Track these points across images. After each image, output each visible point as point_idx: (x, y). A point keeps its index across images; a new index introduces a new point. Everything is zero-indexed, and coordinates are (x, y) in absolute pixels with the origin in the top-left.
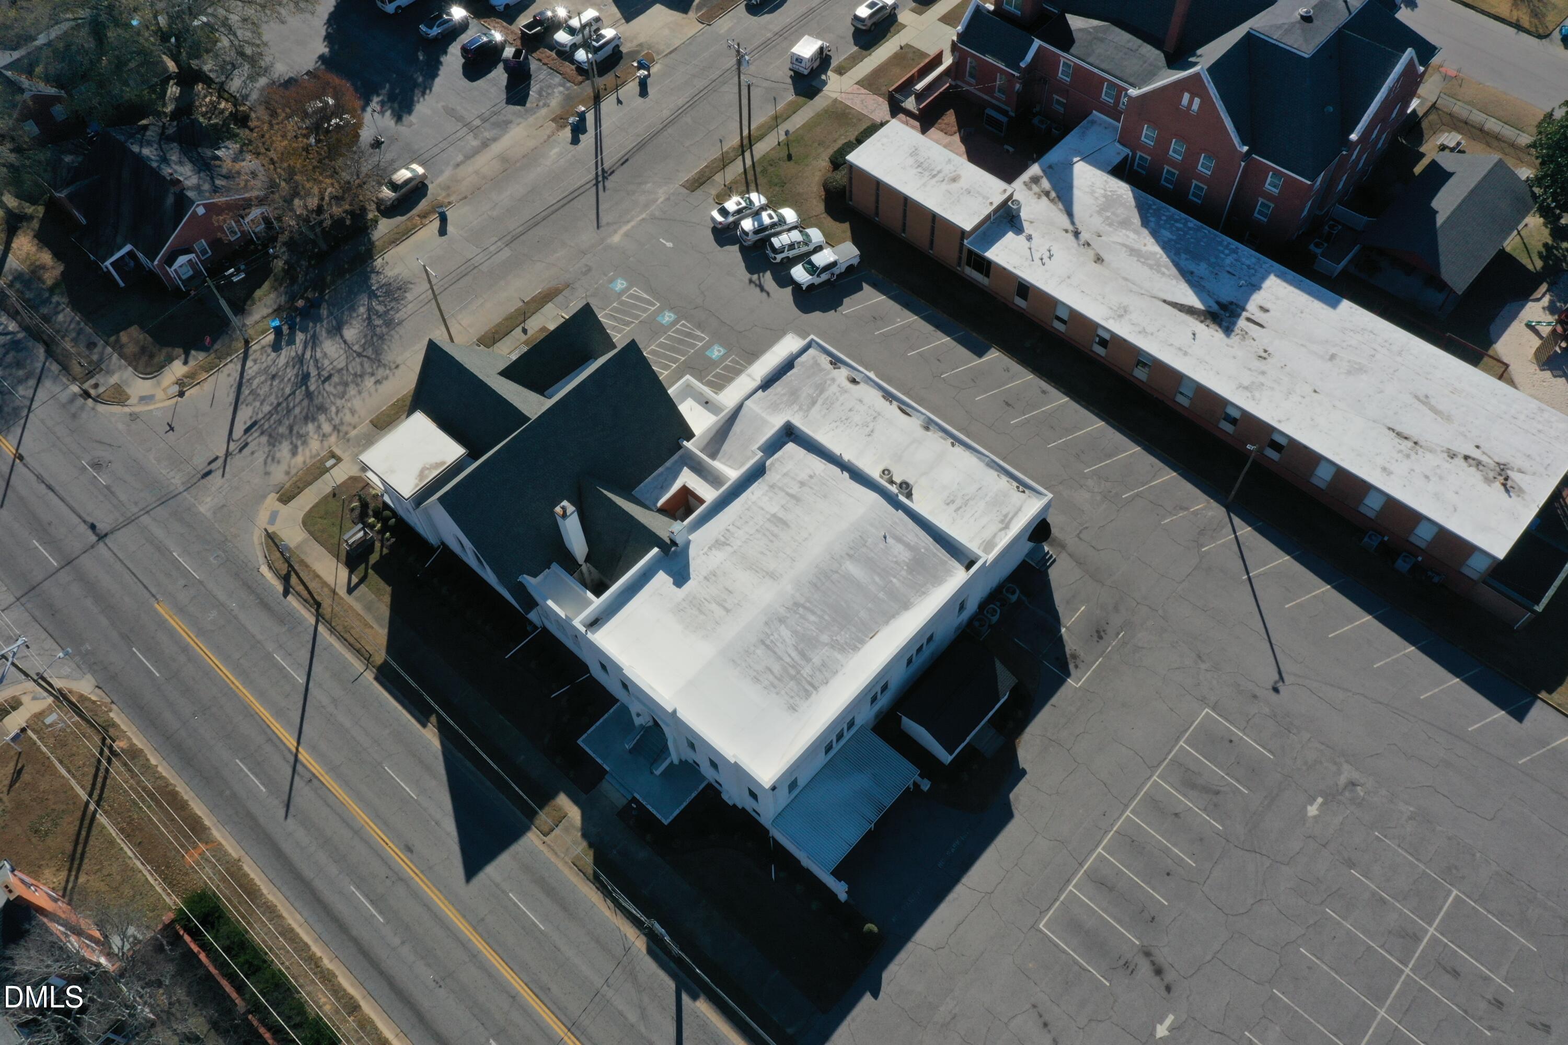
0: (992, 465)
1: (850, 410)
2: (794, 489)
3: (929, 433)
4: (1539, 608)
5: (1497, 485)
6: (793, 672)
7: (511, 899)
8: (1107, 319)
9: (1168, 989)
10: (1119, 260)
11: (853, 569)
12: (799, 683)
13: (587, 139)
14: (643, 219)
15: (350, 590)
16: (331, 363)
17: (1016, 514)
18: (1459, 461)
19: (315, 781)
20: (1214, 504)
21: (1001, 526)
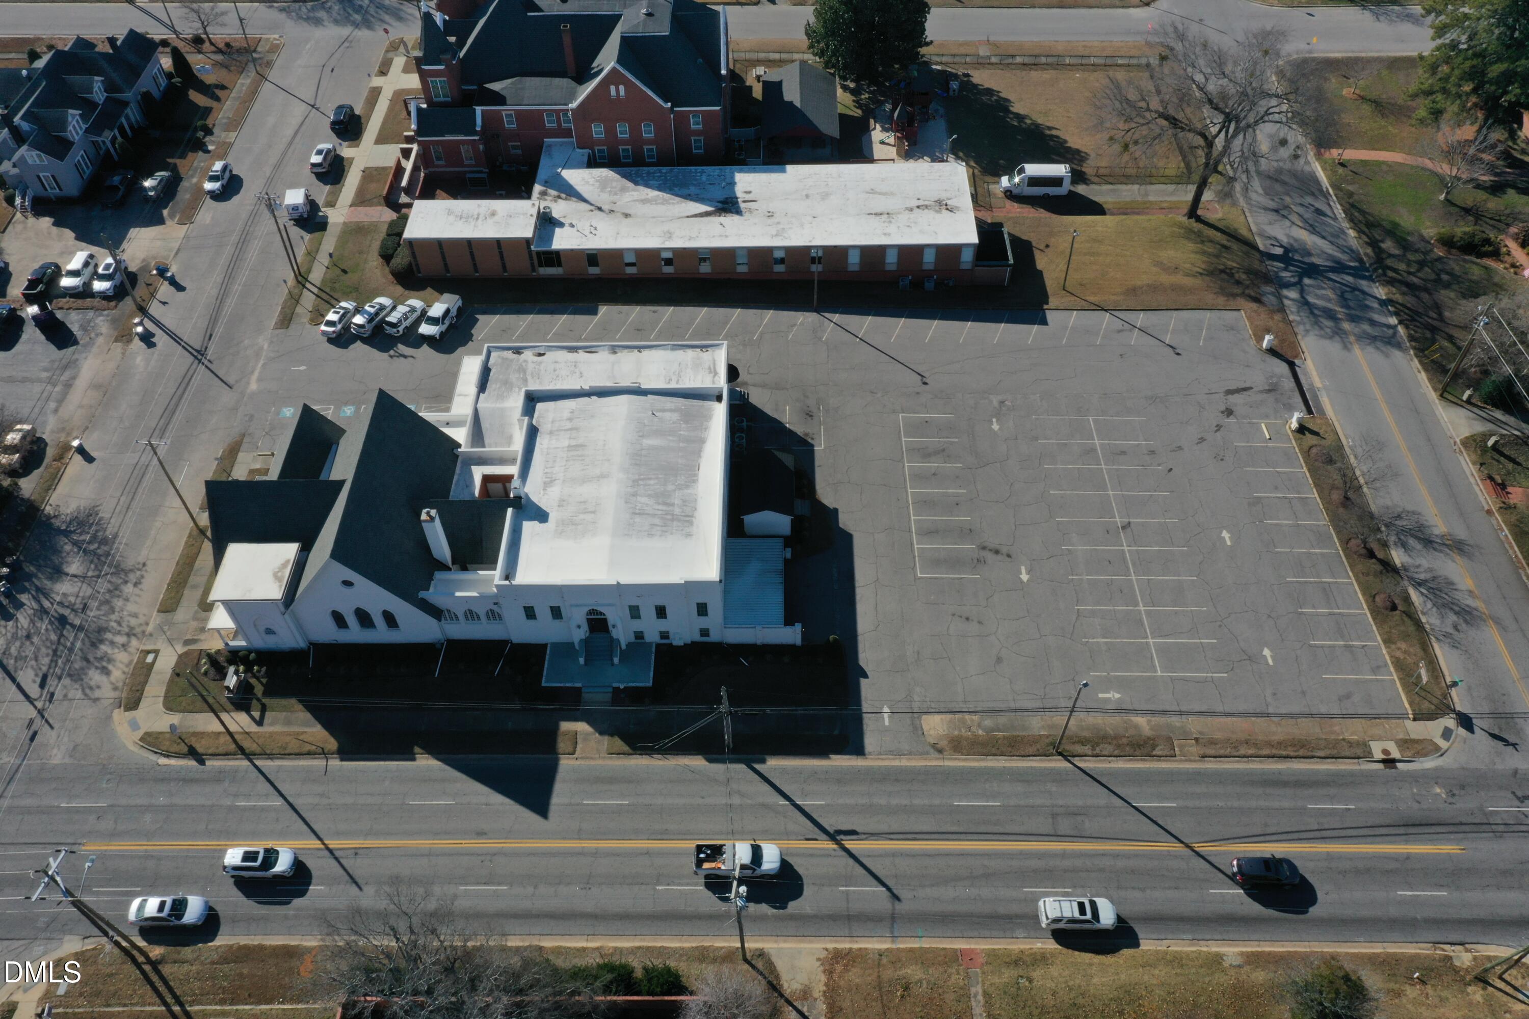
0: (675, 347)
1: (555, 370)
2: (568, 425)
3: (619, 354)
4: (1011, 262)
5: (944, 211)
6: (669, 517)
7: (588, 805)
8: (663, 243)
9: (1009, 556)
10: (638, 209)
11: (648, 442)
12: (679, 520)
13: (160, 338)
14: (264, 365)
15: (260, 723)
16: (77, 596)
17: (714, 364)
18: (916, 211)
19: (359, 851)
20: (807, 314)
21: (712, 375)
